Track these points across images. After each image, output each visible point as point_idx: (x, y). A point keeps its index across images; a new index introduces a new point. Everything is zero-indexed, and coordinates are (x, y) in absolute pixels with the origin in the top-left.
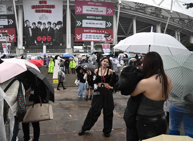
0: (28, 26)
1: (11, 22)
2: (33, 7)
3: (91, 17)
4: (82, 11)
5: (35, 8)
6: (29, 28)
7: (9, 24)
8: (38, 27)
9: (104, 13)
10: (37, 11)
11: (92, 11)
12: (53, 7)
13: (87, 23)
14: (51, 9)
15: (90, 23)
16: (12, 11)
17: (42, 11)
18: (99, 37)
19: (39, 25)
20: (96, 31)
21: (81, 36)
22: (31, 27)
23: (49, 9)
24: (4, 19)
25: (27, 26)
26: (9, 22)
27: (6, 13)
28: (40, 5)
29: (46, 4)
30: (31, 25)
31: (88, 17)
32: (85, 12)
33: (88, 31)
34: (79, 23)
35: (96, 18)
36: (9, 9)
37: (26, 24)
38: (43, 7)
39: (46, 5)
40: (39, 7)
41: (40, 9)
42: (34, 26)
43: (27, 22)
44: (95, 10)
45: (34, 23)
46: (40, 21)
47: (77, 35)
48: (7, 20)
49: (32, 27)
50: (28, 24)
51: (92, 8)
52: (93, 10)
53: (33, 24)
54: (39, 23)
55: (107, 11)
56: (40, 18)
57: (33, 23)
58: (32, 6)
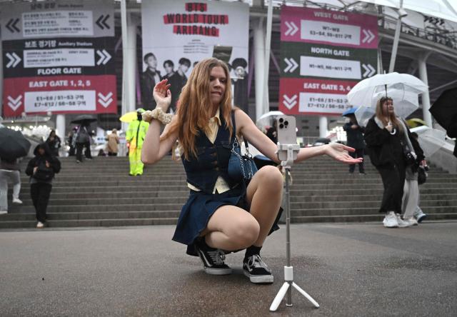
0: (153, 70)
1: (105, 57)
2: (169, 19)
3: (322, 51)
4: (299, 33)
5: (173, 22)
6: (153, 74)
7: (99, 63)
8: (181, 73)
9: (355, 41)
10: (178, 30)
11: (323, 34)
12: (223, 20)
13: (311, 66)
14: (218, 26)
15: (319, 67)
16: (108, 27)
17: (194, 31)
18: (343, 103)
19: (184, 67)
20: (335, 87)
21: (298, 100)
22: (159, 73)
23: (211, 26)
24: (85, 50)
25: (148, 69)
26: (97, 58)
27: (90, 33)
28: (187, 13)
29: (204, 13)
30: (160, 68)
31: (313, 50)
32: (305, 36)
33: (315, 86)
34: (291, 65)
35: (336, 53)
36: (101, 22)
37: (147, 63)
38: (196, 19)
39: (204, 15)
40: (184, 18)
41: (188, 25)
42: (169, 69)
43: (151, 58)
44: (331, 31)
45: (170, 63)
46: (187, 56)
47: (285, 97)
48: (91, 51)
49: (163, 73)
50: (152, 63)
51: (325, 28)
52: (326, 32)
53: (167, 65)
54: (184, 61)
55: (363, 36)
56: (187, 48)
57: (166, 62)
58: (165, 17)
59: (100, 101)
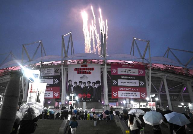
0: (71, 85)
1: (57, 81)
2: (76, 70)
3: (125, 77)
4: (117, 72)
5: (77, 70)
6: (71, 86)
7: (55, 83)
8: (79, 86)
9: (137, 74)
10: (78, 73)
11: (125, 72)
12: (93, 69)
13: (121, 82)
14: (91, 71)
15: (124, 82)
16: (58, 73)
17: (84, 73)
18: (133, 95)
19: (80, 84)
20: (130, 89)
21: (118, 93)
22: (73, 85)
23: (89, 71)
24: (51, 79)
25: (69, 84)
26: (54, 81)
27: (53, 74)
28: (81, 68)
29: (87, 67)
30: (73, 84)
31: (122, 77)
32: (119, 73)
33: (123, 89)
34: (115, 82)
35: (130, 78)
36: (56, 71)
37: (69, 83)
38: (84, 69)
39: (87, 68)
40: (80, 69)
41: (81, 71)
42: (76, 84)
43: (70, 81)
44: (128, 71)
45: (76, 83)
46: (81, 80)
47: (113, 92)
48: (53, 80)
49: (74, 86)
50: (71, 83)
51: (126, 70)
52: (126, 71)
53: (75, 83)
54: (80, 82)
55: (139, 72)
56: (81, 78)
57: (75, 82)
58: (75, 69)
59: (55, 95)
